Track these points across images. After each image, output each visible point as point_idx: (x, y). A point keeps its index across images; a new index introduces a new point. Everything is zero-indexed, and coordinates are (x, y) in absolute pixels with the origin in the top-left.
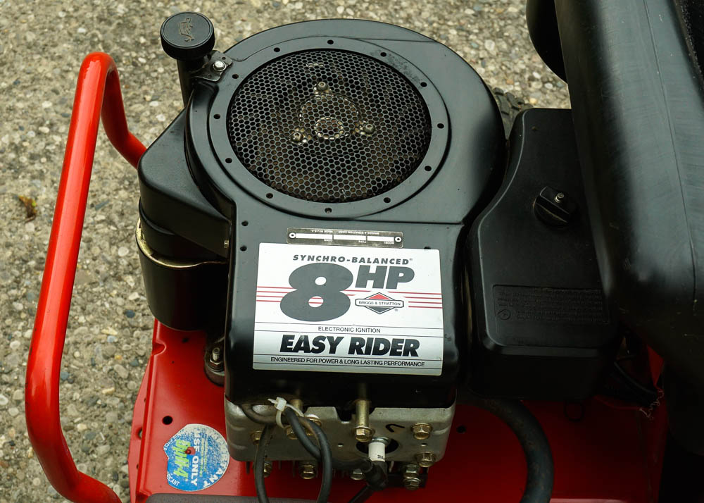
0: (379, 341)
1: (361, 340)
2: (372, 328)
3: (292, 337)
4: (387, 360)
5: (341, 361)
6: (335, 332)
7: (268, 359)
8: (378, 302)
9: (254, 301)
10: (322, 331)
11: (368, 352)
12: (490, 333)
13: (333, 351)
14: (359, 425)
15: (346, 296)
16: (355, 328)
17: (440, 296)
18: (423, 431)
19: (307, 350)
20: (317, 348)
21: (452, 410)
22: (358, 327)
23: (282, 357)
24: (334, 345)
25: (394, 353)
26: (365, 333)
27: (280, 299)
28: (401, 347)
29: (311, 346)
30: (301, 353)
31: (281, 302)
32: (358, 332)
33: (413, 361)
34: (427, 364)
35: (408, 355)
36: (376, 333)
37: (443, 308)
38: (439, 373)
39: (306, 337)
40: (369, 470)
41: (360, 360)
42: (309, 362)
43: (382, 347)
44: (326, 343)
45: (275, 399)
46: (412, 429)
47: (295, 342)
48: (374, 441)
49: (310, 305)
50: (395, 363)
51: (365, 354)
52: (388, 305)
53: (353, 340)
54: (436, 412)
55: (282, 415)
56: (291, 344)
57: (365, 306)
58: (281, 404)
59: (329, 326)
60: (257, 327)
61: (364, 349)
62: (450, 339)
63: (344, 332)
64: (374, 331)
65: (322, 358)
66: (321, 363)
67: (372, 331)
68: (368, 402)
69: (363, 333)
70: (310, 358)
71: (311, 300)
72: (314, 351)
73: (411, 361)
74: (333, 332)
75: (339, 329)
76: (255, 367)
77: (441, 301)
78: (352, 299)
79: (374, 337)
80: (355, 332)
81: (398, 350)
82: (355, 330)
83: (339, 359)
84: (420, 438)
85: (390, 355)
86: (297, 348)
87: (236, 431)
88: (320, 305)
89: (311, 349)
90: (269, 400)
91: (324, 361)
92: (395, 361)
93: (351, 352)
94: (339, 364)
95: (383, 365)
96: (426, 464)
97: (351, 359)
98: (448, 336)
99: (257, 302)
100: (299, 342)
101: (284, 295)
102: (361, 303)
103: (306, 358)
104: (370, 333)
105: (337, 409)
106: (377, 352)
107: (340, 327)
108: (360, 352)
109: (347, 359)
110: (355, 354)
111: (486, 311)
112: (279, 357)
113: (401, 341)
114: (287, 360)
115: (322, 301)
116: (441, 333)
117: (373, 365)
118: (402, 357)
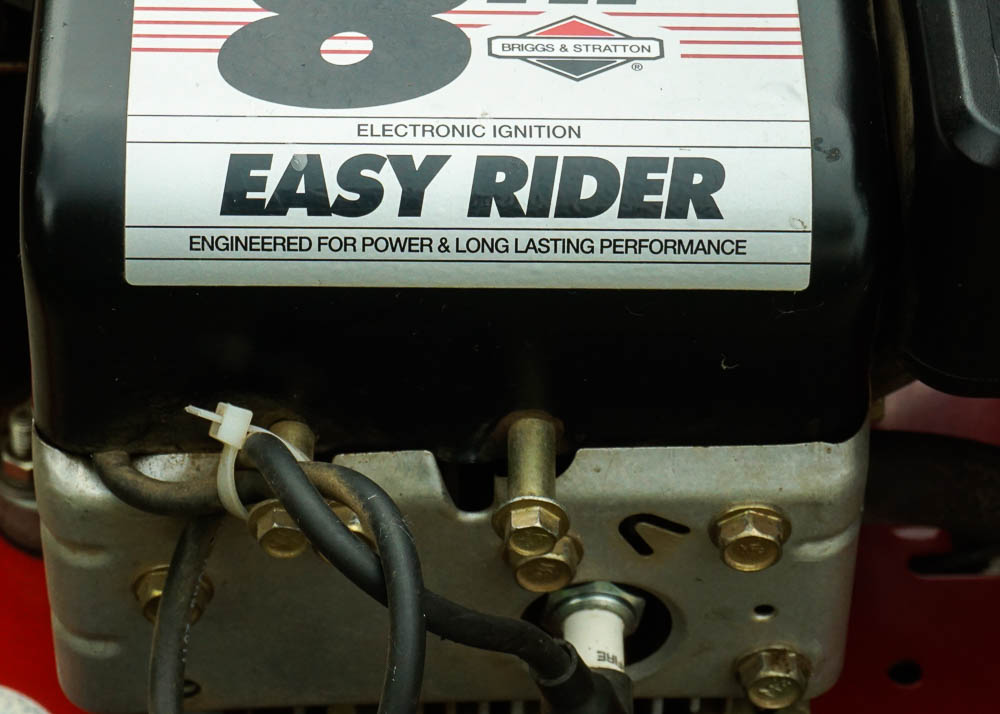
0: (577, 168)
1: (515, 167)
2: (553, 123)
3: (265, 161)
4: (612, 236)
5: (443, 243)
6: (419, 139)
7: (179, 242)
8: (570, 44)
9: (126, 51)
10: (370, 139)
11: (538, 209)
12: (976, 99)
13: (411, 205)
14: (519, 490)
15: (456, 31)
16: (489, 125)
17: (795, 23)
18: (755, 532)
19: (317, 204)
20: (354, 197)
21: (857, 453)
22: (499, 124)
23: (229, 233)
24: (415, 183)
25: (634, 209)
26: (528, 140)
27: (219, 44)
28: (656, 186)
29: (334, 191)
30: (297, 215)
31: (222, 52)
32: (499, 140)
33: (705, 237)
34: (755, 247)
35: (684, 215)
36: (566, 140)
37: (807, 57)
38: (799, 280)
39: (314, 161)
40: (565, 678)
41: (511, 236)
42: (326, 252)
43: (589, 187)
44: (389, 181)
45: (213, 409)
46: (714, 531)
47: (274, 177)
48: (581, 607)
49: (327, 57)
50: (638, 246)
51: (532, 213)
52: (607, 54)
53: (485, 167)
54: (796, 457)
55: (239, 467)
56: (260, 184)
57: (524, 58)
58: (233, 424)
59: (395, 122)
60: (135, 129)
61: (523, 196)
62: (834, 154)
63: (449, 139)
64: (559, 132)
65: (375, 234)
66: (371, 252)
67: (551, 132)
68: (551, 426)
69: (520, 139)
70: (330, 234)
71: (327, 45)
72: (344, 208)
73: (696, 237)
74: (409, 138)
75: (434, 131)
76: (136, 274)
77: (797, 36)
78: (477, 39)
79: (561, 154)
80: (489, 138)
81: (647, 198)
82: (489, 132)
83: (436, 236)
84: (748, 568)
85: (622, 214)
86: (281, 203)
87: (80, 570)
88: (364, 56)
89: (331, 203)
90: (191, 409)
91: (382, 244)
92: (637, 236)
93: (478, 208)
94: (436, 255)
95: (596, 256)
96: (778, 696)
97: (479, 235)
98: (826, 146)
99: (134, 54)
100: (291, 176)
101: (231, 30)
102: (512, 50)
103: (314, 235)
104: (544, 140)
105: (440, 464)
106: (572, 207)
107: (435, 123)
108: (510, 209)
109: (464, 236)
110: (495, 218)
111: (960, 51)
112: (216, 233)
113: (660, 164)
114: (249, 244)
115: (368, 45)
116: (803, 135)
117: (560, 256)
118: (663, 222)
